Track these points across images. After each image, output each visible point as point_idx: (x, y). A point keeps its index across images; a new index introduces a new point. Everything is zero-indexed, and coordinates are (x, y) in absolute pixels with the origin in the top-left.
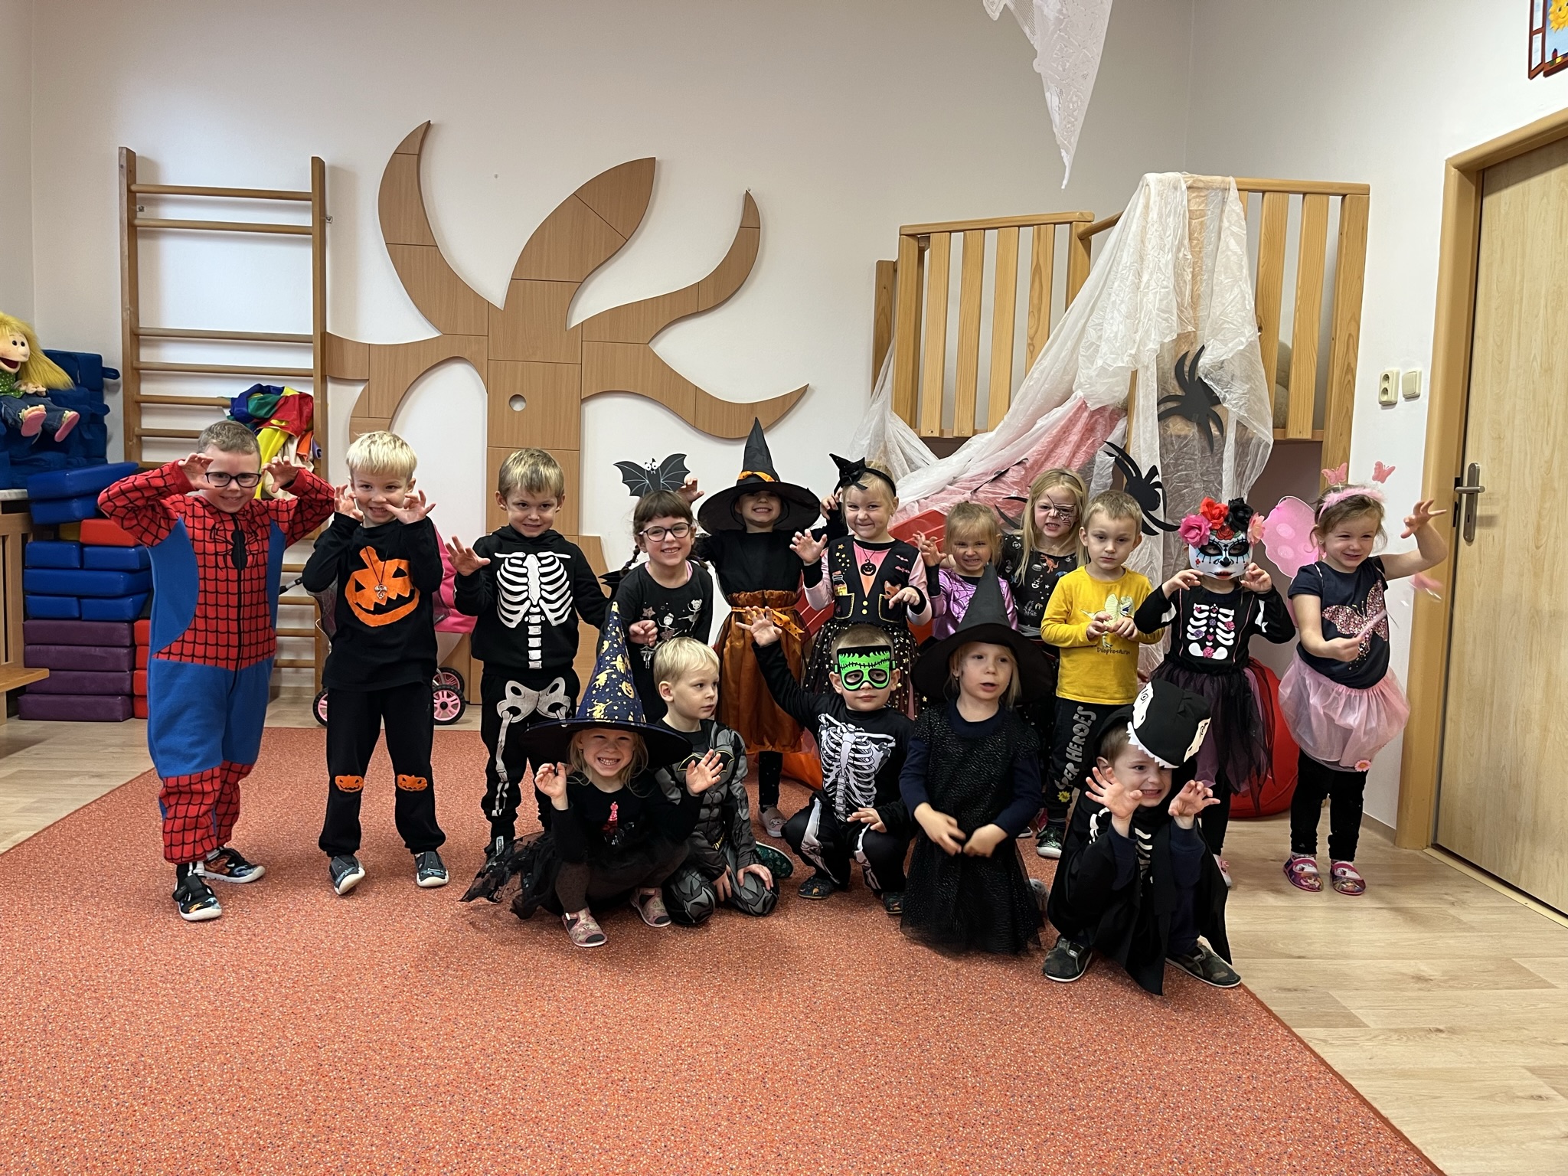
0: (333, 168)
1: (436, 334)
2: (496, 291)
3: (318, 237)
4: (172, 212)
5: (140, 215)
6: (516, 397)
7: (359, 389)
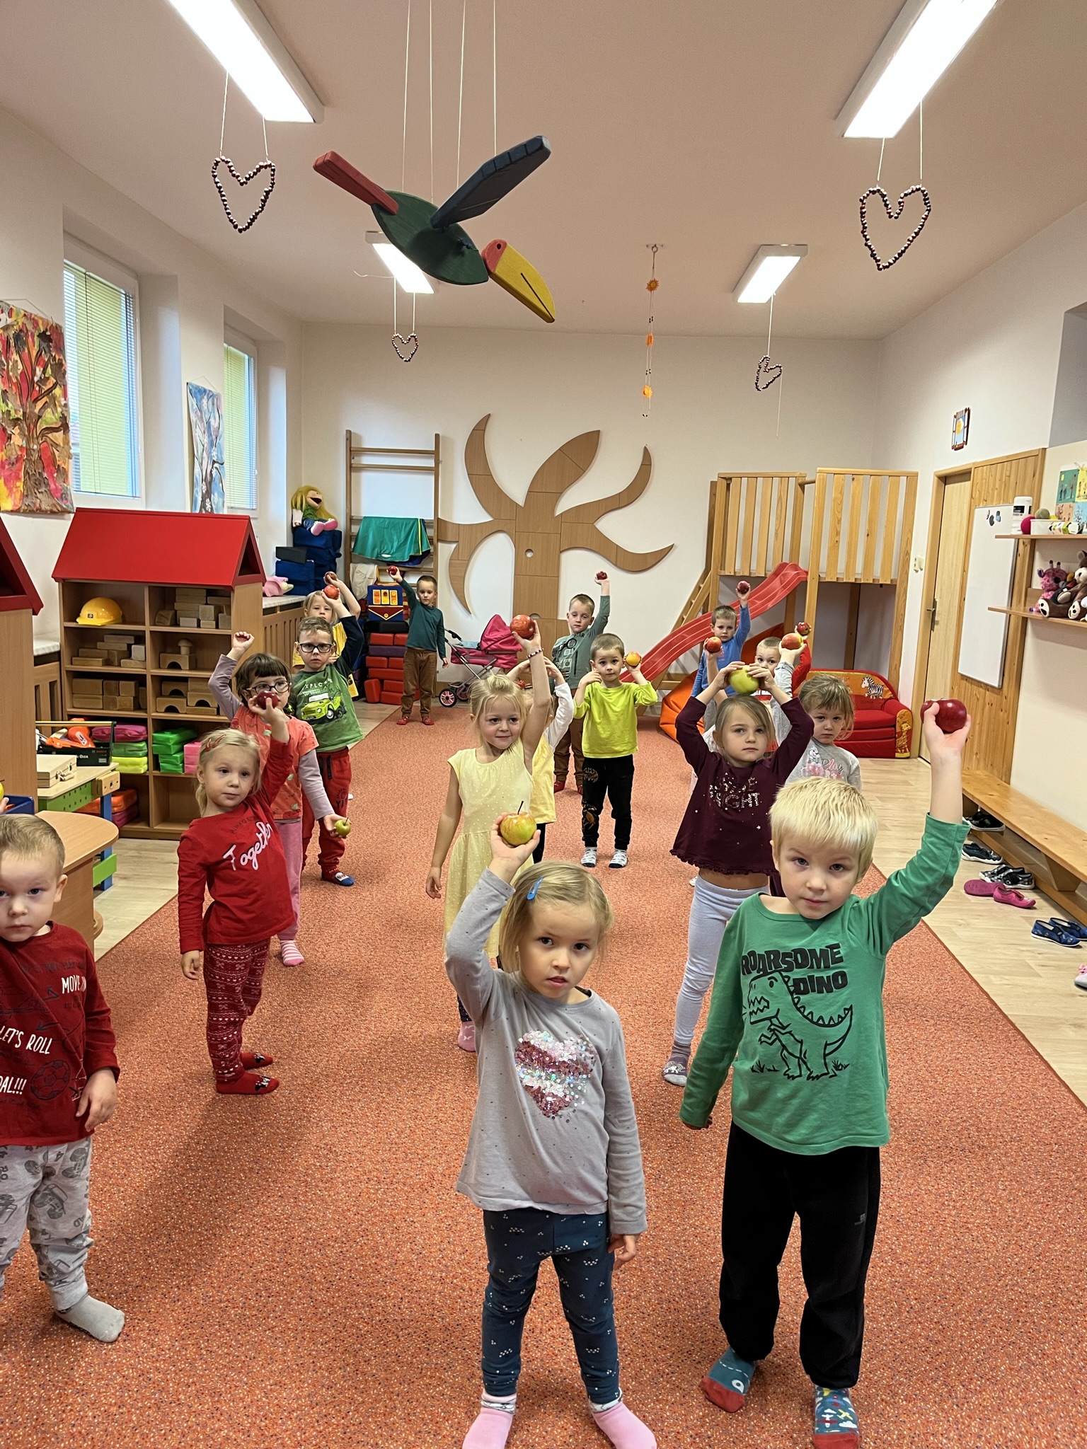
0: (443, 437)
1: (491, 519)
2: (520, 498)
3: (435, 471)
4: (367, 460)
5: (353, 461)
6: (529, 550)
7: (454, 546)
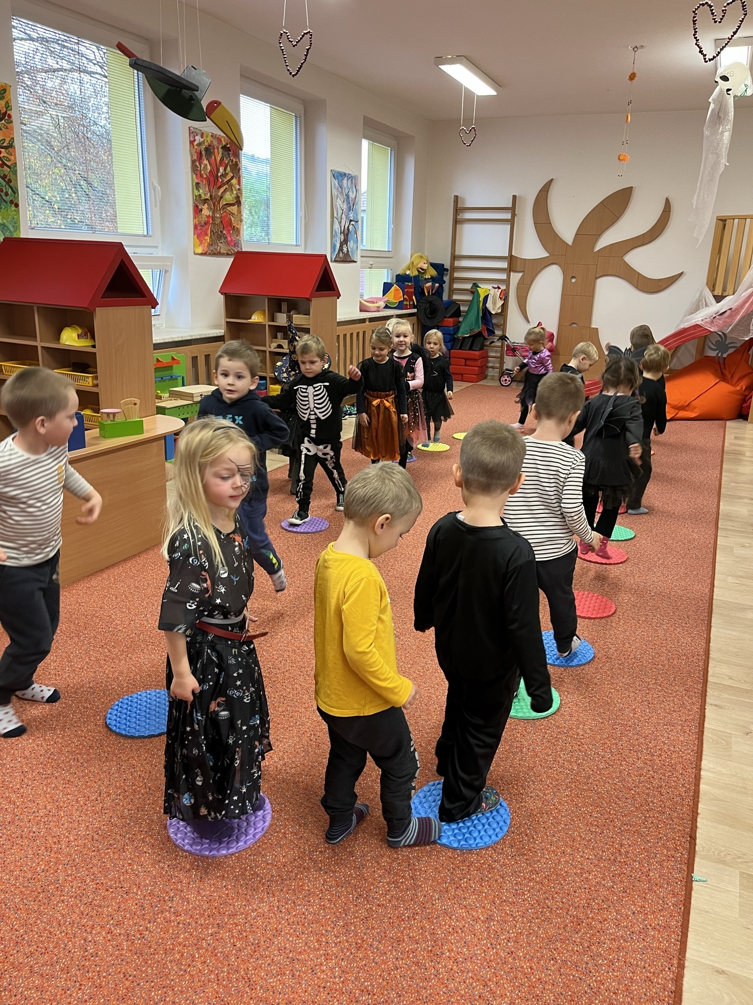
0: (519, 198)
1: (548, 255)
2: (569, 241)
3: (512, 222)
4: (468, 215)
5: (458, 217)
6: (573, 277)
7: (521, 274)
